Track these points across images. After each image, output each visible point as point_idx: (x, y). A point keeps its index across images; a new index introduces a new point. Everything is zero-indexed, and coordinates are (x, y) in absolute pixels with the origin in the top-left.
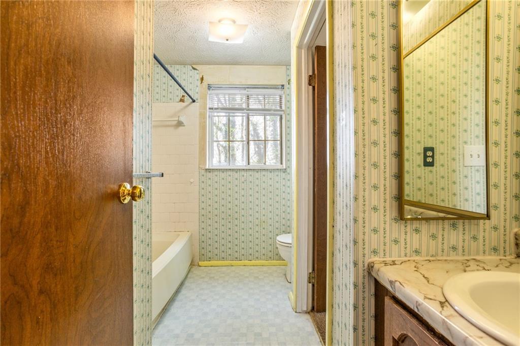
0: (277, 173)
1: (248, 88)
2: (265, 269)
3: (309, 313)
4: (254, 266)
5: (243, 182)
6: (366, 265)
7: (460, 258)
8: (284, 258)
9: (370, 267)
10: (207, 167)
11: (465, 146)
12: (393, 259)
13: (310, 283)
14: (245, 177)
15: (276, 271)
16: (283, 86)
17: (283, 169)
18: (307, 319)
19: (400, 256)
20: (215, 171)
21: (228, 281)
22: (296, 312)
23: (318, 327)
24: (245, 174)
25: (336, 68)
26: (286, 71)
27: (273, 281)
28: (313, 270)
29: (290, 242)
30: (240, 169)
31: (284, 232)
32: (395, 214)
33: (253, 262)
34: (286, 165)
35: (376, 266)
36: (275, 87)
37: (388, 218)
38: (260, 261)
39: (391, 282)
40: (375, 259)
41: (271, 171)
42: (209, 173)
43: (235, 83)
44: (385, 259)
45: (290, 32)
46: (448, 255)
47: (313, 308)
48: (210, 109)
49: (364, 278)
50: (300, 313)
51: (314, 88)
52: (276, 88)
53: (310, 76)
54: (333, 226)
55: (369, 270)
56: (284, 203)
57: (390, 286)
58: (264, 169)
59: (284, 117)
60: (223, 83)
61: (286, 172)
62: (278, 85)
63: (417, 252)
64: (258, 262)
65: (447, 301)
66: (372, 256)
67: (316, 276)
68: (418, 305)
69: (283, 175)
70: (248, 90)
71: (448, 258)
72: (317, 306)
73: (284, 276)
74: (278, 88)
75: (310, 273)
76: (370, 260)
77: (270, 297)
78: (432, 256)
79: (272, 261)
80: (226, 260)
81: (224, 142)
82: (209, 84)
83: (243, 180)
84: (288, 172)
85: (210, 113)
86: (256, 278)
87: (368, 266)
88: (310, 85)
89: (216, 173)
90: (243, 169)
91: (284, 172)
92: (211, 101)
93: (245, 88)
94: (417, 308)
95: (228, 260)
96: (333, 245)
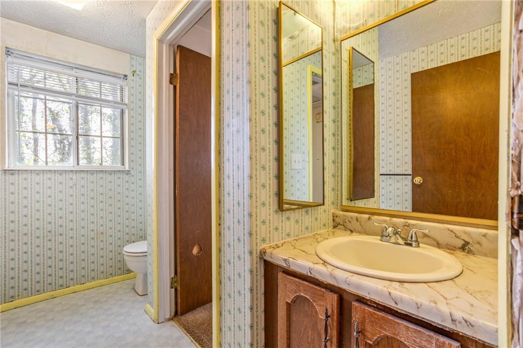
0: (119, 175)
1: (77, 68)
2: (105, 289)
3: (172, 319)
4: (88, 289)
5: (71, 187)
6: (258, 253)
7: (310, 234)
8: (134, 271)
9: (262, 253)
10: (6, 168)
11: (292, 154)
12: (276, 243)
13: (172, 288)
14: (74, 180)
15: (121, 288)
16: (126, 76)
17: (125, 171)
18: (173, 326)
19: (279, 241)
20: (22, 173)
21: (53, 319)
22: (158, 323)
23: (185, 329)
24: (74, 177)
25: (225, 76)
26: (131, 60)
27: (121, 300)
28: (176, 273)
29: (146, 250)
30: (66, 171)
31: (128, 241)
32: (276, 207)
33: (88, 285)
34: (129, 166)
35: (268, 251)
36: (115, 75)
37: (271, 211)
38: (97, 282)
39: (285, 260)
40: (264, 246)
41: (111, 173)
42: (11, 176)
43: (56, 57)
44: (270, 245)
45: (145, 20)
46: (304, 234)
47: (176, 312)
48: (10, 84)
49: (257, 264)
50: (162, 322)
51: (175, 87)
52: (116, 77)
53: (171, 74)
54: (220, 224)
55: (262, 255)
56: (127, 209)
57: (284, 263)
58: (102, 171)
59: (127, 112)
60: (36, 53)
61: (130, 174)
62: (119, 74)
63: (288, 235)
64: (94, 283)
65: (325, 262)
66: (262, 244)
67: (179, 279)
68: (310, 270)
69: (126, 177)
70: (77, 70)
71: (305, 236)
72: (181, 309)
73: (133, 291)
74: (120, 78)
75: (172, 278)
76: (261, 248)
77: (122, 317)
78: (296, 236)
79: (114, 278)
80: (44, 292)
81: (32, 134)
82: (6, 48)
83: (71, 185)
84: (132, 174)
85: (10, 91)
86: (96, 302)
87: (260, 252)
88: (171, 84)
89: (25, 176)
90: (72, 171)
91: (127, 174)
92: (12, 73)
93: (72, 68)
94: (310, 272)
95: (47, 292)
96: (219, 241)
